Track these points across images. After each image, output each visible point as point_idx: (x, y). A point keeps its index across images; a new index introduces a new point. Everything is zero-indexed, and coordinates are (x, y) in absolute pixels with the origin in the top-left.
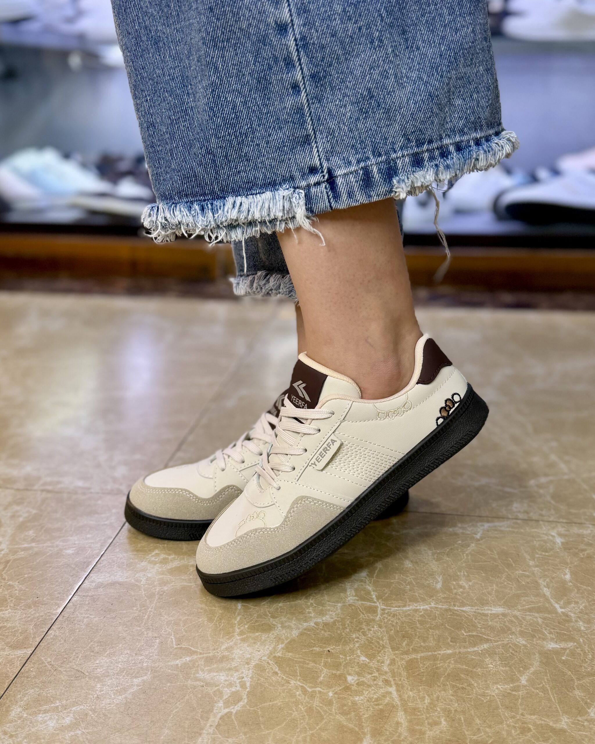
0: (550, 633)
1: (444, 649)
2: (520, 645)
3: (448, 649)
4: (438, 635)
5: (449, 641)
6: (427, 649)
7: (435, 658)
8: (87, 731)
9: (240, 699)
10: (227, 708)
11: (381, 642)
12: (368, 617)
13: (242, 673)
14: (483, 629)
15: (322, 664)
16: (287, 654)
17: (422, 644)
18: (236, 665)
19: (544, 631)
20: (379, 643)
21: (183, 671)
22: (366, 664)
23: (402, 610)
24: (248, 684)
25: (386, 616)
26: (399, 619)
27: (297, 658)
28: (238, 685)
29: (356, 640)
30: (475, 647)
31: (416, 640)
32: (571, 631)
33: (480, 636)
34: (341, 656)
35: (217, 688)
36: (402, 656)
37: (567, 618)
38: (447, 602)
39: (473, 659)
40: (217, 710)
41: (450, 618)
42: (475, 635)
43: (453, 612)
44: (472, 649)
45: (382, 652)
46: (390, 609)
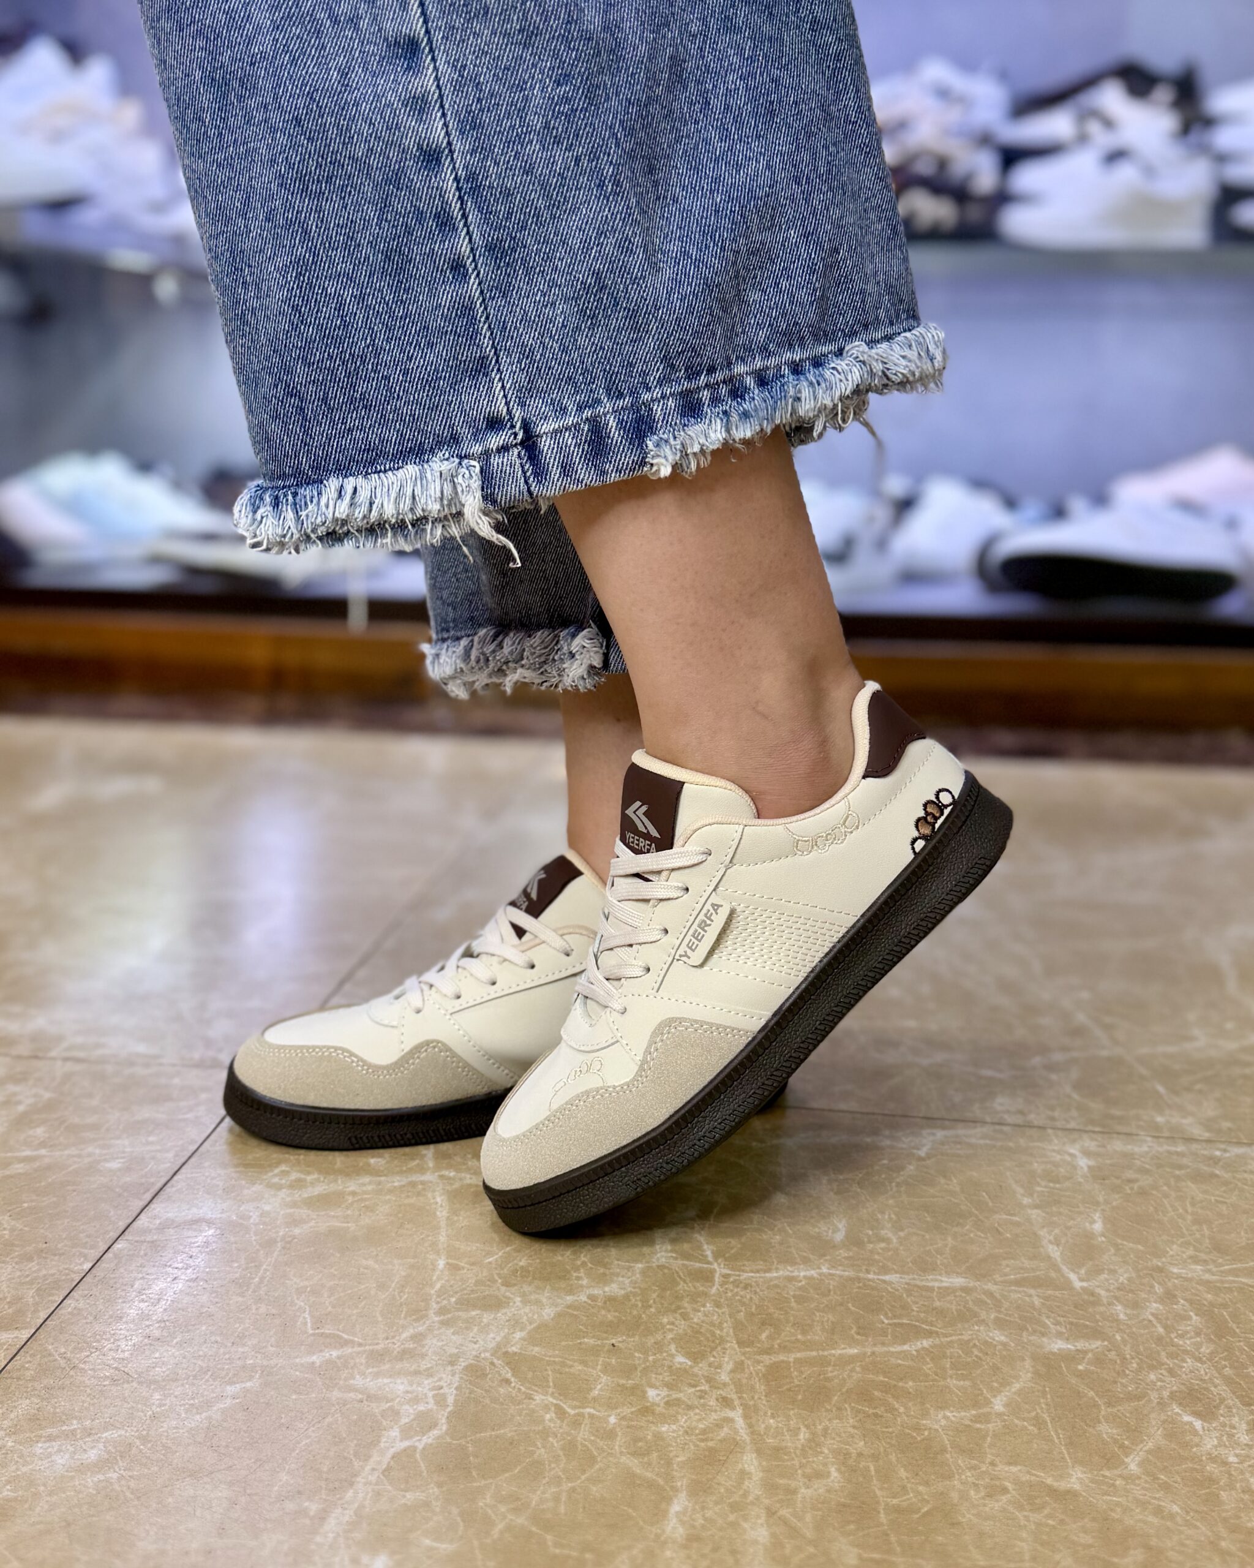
0: (1057, 1323)
1: (843, 1346)
2: (995, 1342)
3: (850, 1347)
4: (833, 1323)
5: (853, 1332)
6: (808, 1346)
7: (824, 1362)
8: (130, 1473)
9: (431, 1427)
10: (407, 1439)
11: (718, 1332)
12: (694, 1287)
13: (441, 1379)
14: (923, 1314)
15: (599, 1367)
16: (530, 1347)
17: (799, 1337)
18: (430, 1365)
19: (1043, 1318)
20: (713, 1334)
21: (324, 1374)
22: (685, 1370)
23: (762, 1277)
24: (451, 1399)
25: (730, 1286)
26: (756, 1293)
27: (551, 1356)
28: (431, 1401)
29: (668, 1327)
30: (904, 1344)
31: (788, 1329)
32: (1097, 1321)
33: (915, 1326)
34: (637, 1355)
35: (389, 1404)
36: (758, 1357)
37: (1089, 1300)
38: (853, 1265)
39: (898, 1366)
40: (385, 1443)
41: (856, 1292)
42: (906, 1324)
43: (864, 1283)
44: (898, 1348)
45: (719, 1348)
46: (739, 1276)
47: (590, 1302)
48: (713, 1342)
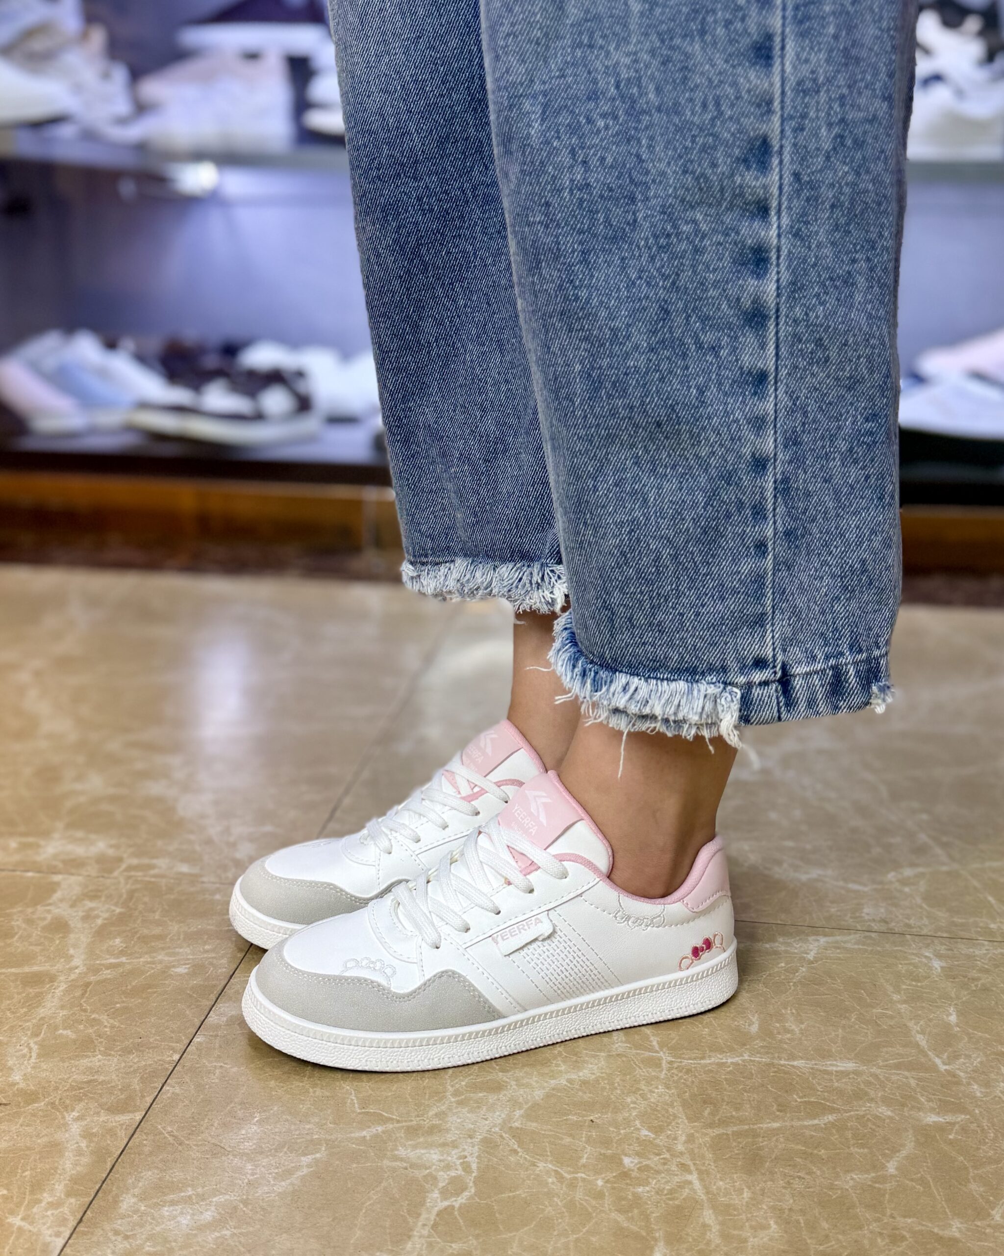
0: (929, 1100)
1: (768, 1121)
2: (883, 1117)
3: (774, 1121)
4: (758, 1101)
5: (774, 1109)
6: (742, 1121)
7: (755, 1134)
8: (239, 1231)
9: (464, 1189)
10: (446, 1199)
11: (670, 1110)
12: (647, 1072)
13: (464, 1150)
14: (826, 1094)
15: (584, 1139)
16: (529, 1123)
17: (734, 1113)
18: (454, 1138)
19: (919, 1096)
20: (667, 1111)
21: (374, 1146)
22: (650, 1141)
23: (699, 1064)
24: (474, 1166)
25: (674, 1071)
26: (696, 1077)
27: (545, 1130)
28: (460, 1168)
29: (632, 1105)
30: (815, 1119)
31: (724, 1107)
32: (960, 1098)
33: (822, 1103)
34: (611, 1129)
35: (428, 1171)
36: (704, 1131)
37: (952, 1080)
38: (767, 1053)
39: (812, 1137)
40: (430, 1202)
41: (773, 1076)
42: (814, 1102)
43: (778, 1068)
44: (811, 1123)
45: (673, 1124)
46: (681, 1062)
47: (569, 1085)
48: (668, 1118)
